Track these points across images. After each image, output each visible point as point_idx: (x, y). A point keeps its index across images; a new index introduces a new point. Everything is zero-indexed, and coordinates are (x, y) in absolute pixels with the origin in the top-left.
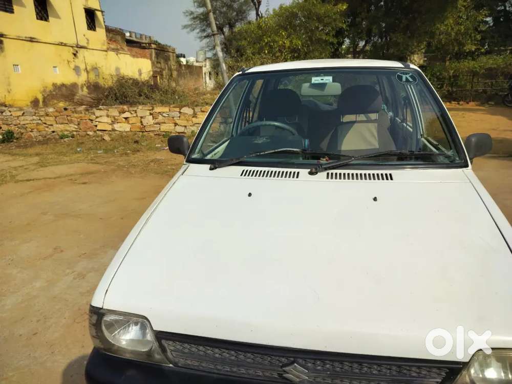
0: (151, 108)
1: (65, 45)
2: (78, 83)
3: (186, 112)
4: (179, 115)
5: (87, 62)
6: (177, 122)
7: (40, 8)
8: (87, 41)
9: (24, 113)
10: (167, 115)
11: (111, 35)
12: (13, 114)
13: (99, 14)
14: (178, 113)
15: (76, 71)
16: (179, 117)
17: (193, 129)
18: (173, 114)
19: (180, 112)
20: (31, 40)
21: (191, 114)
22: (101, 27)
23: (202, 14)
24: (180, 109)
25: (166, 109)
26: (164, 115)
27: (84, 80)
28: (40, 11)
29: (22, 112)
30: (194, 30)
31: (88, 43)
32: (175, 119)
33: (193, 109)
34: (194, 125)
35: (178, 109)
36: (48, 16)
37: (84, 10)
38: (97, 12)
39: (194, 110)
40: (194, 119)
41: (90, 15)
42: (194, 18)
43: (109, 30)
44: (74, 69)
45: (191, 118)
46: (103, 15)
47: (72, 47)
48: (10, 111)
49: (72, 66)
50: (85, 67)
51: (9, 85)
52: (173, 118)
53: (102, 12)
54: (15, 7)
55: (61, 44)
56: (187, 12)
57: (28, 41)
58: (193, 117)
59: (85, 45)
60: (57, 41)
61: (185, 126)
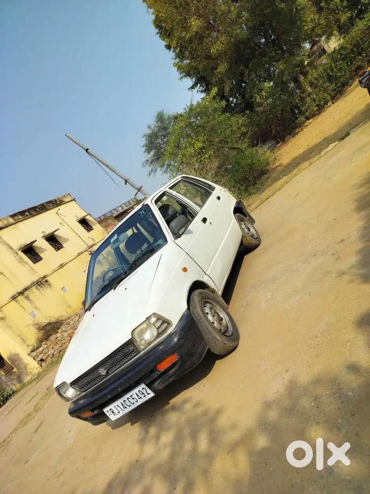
1: (82, 253)
7: (54, 244)
8: (92, 240)
9: (79, 316)
11: (104, 224)
12: (75, 320)
13: (88, 217)
20: (62, 266)
22: (95, 224)
23: (154, 155)
27: (107, 265)
28: (56, 245)
29: (78, 316)
30: (156, 171)
31: (94, 241)
36: (61, 245)
37: (78, 223)
38: (86, 217)
41: (84, 222)
42: (151, 163)
43: (100, 222)
46: (91, 216)
47: (86, 251)
48: (72, 320)
51: (67, 303)
53: (89, 214)
54: (41, 255)
55: (79, 254)
56: (144, 163)
57: (60, 268)
59: (92, 243)
60: (76, 254)
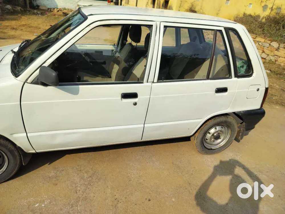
0: (255, 37)
2: (261, 16)
3: (273, 45)
4: (268, 46)
5: (275, 3)
6: (265, 50)
10: (261, 44)
14: (269, 44)
15: (263, 8)
16: (268, 47)
17: (272, 59)
18: (265, 44)
19: (270, 45)
21: (276, 47)
24: (271, 43)
25: (262, 40)
26: (260, 44)
27: (266, 14)
32: (265, 48)
33: (279, 44)
34: (274, 56)
35: (269, 42)
39: (279, 46)
40: (276, 52)
44: (263, 7)
45: (274, 50)
49: (263, 4)
50: (272, 7)
52: (264, 47)
58: (276, 50)
61: (268, 55)
